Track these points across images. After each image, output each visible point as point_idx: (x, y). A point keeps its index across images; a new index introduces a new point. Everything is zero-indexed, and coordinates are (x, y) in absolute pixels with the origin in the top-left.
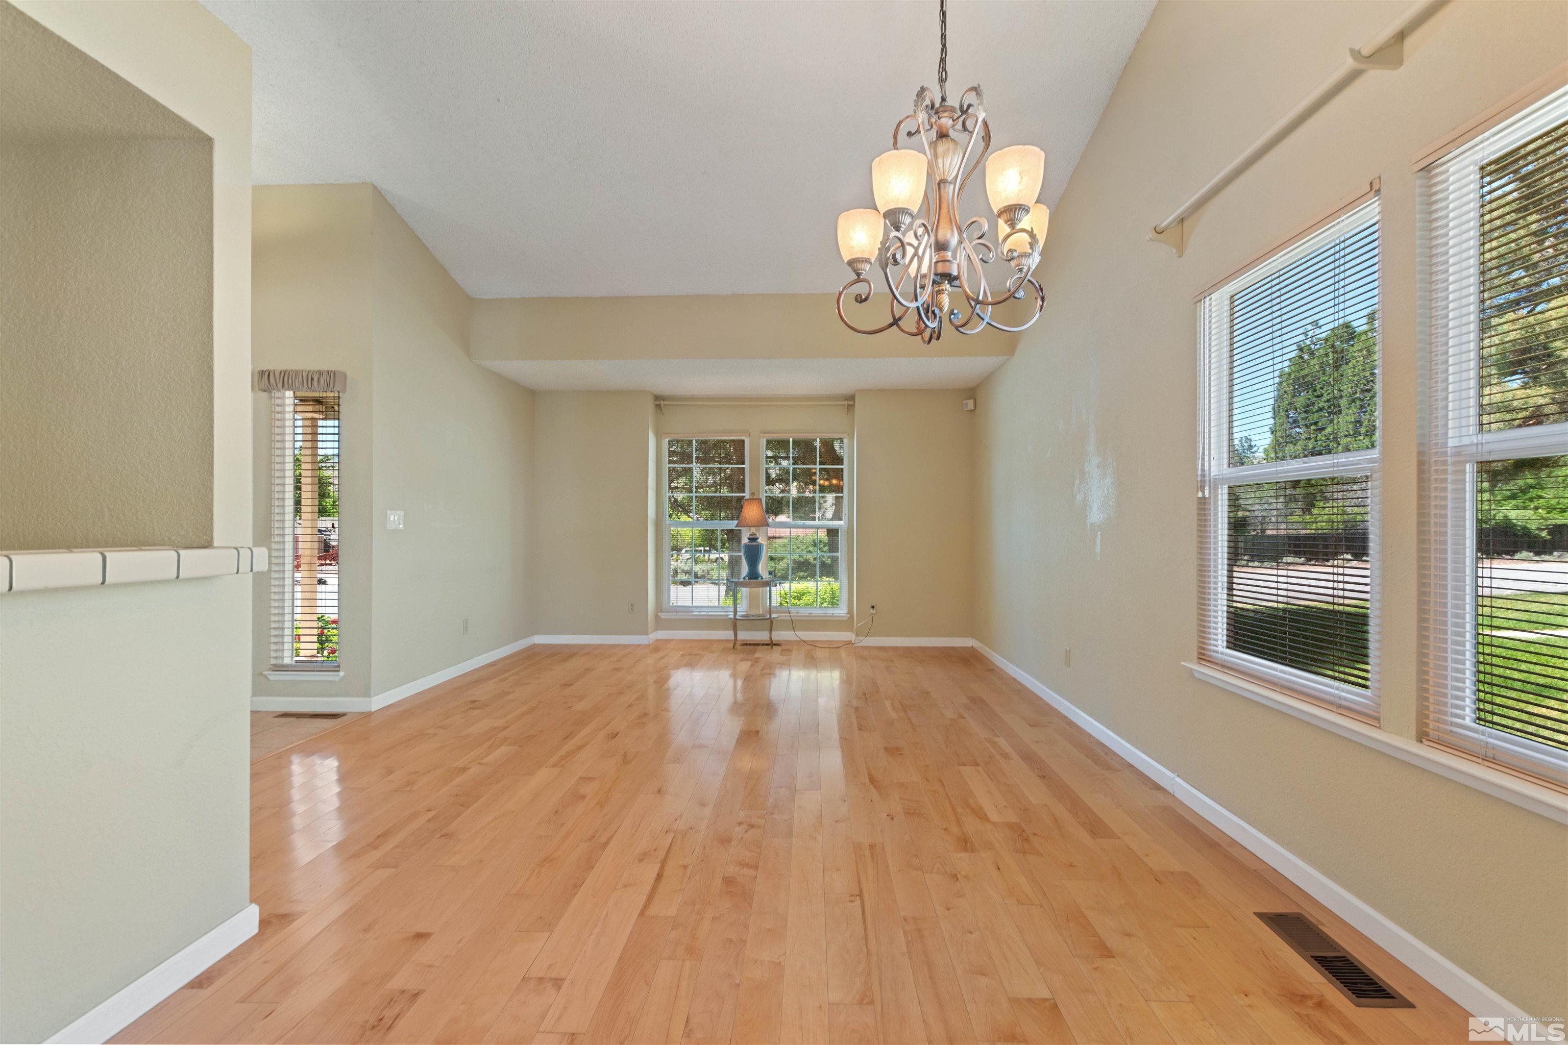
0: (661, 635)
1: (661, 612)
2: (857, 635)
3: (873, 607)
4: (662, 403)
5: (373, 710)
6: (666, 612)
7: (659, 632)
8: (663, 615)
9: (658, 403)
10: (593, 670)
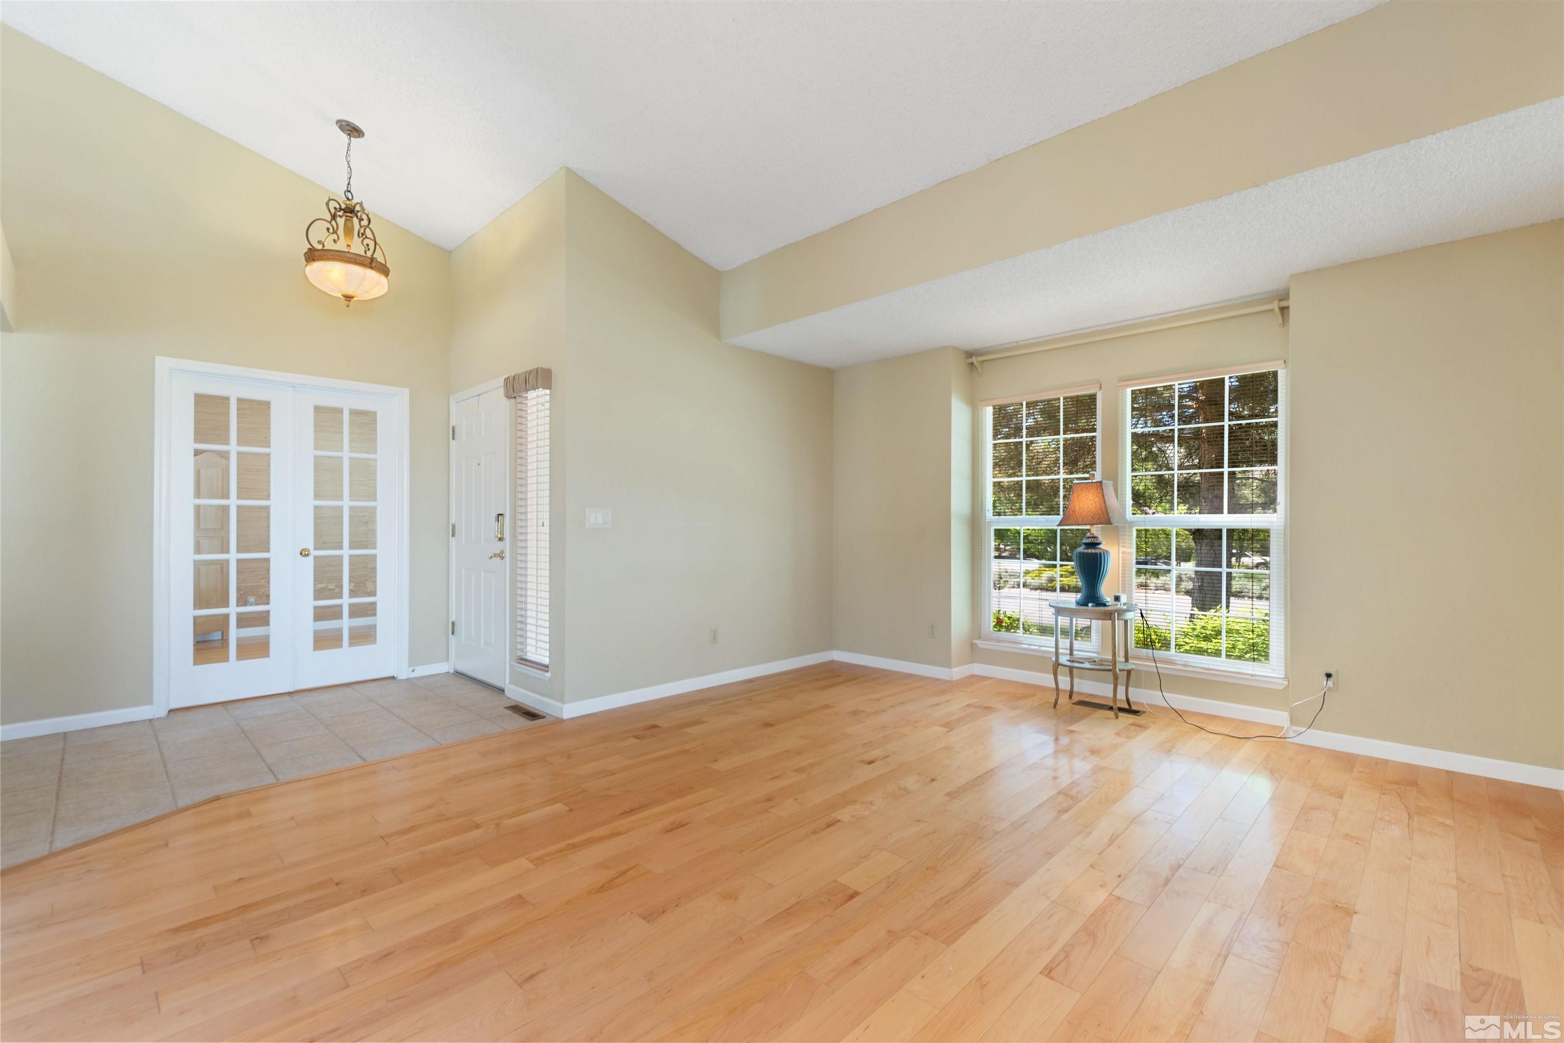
0: (978, 669)
1: (980, 638)
2: (1293, 721)
3: (1329, 676)
4: (974, 360)
5: (565, 717)
6: (984, 640)
7: (976, 665)
8: (981, 644)
9: (970, 361)
10: (833, 707)
